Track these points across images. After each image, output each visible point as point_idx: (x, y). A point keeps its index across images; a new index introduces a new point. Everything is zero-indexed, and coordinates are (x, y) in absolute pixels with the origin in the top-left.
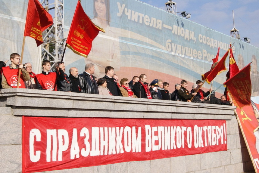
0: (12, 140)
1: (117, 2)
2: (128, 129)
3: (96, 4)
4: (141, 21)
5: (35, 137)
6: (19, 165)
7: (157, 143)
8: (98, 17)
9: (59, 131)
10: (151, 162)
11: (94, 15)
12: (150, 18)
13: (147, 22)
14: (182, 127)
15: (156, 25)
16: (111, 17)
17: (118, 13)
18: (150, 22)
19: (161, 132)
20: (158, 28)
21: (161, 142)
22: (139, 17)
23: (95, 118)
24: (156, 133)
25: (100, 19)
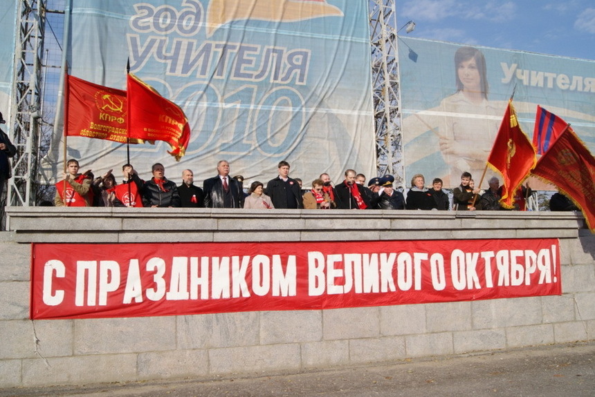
0: (13, 275)
1: (502, 63)
2: (261, 259)
3: (460, 71)
4: (550, 85)
5: (54, 271)
6: (25, 308)
7: (340, 281)
8: (465, 89)
9: (103, 263)
10: (322, 312)
11: (456, 88)
12: (569, 78)
13: (563, 84)
14: (416, 255)
15: (584, 86)
16: (489, 86)
17: (503, 79)
18: (571, 84)
19: (353, 263)
20: (588, 91)
21: (352, 280)
22: (545, 79)
23: (178, 243)
24: (339, 265)
25: (469, 91)
